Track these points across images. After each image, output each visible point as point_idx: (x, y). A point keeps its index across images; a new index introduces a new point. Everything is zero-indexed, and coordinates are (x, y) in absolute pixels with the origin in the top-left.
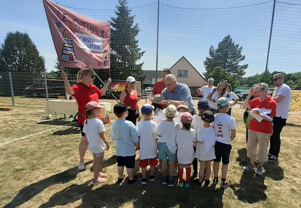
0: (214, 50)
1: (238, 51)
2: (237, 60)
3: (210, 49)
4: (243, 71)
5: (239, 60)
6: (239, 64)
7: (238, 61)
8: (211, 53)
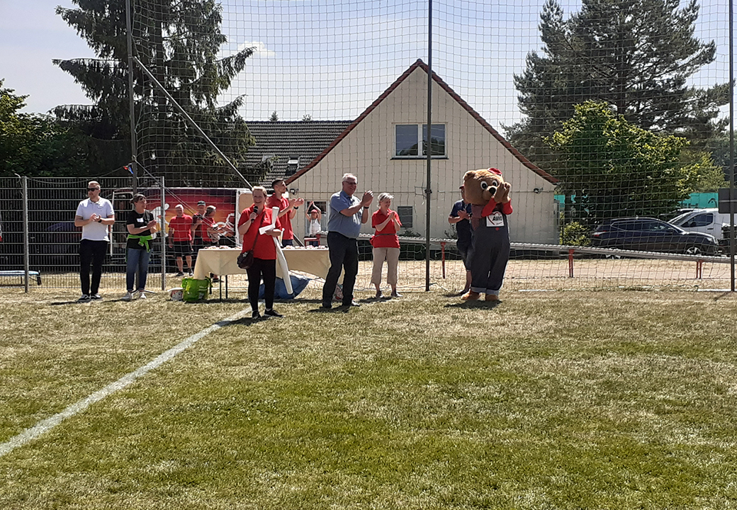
0: (565, 19)
1: (681, 20)
2: (681, 62)
3: (543, 17)
4: (715, 114)
5: (688, 64)
6: (688, 84)
7: (683, 68)
8: (550, 34)
